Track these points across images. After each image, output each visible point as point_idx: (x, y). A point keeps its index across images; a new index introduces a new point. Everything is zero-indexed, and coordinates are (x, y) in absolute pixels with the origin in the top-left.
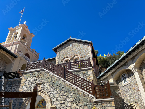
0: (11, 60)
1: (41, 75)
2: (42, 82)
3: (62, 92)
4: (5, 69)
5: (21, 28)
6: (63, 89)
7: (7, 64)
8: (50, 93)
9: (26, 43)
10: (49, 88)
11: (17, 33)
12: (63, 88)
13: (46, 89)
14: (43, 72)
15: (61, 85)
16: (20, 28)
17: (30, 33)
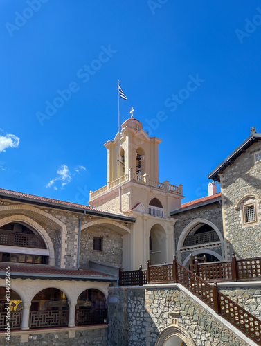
0: (127, 229)
1: (174, 295)
2: (178, 312)
3: (216, 340)
4: (122, 247)
5: (127, 138)
6: (217, 335)
7: (122, 235)
8: (194, 337)
9: (146, 177)
10: (193, 327)
11: (123, 152)
12: (217, 332)
13: (187, 327)
14: (178, 292)
15: (213, 327)
16: (124, 140)
17: (149, 140)
